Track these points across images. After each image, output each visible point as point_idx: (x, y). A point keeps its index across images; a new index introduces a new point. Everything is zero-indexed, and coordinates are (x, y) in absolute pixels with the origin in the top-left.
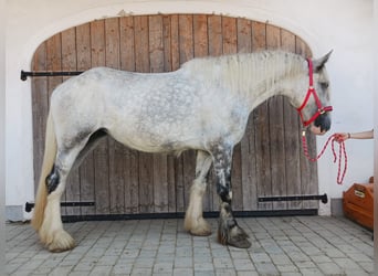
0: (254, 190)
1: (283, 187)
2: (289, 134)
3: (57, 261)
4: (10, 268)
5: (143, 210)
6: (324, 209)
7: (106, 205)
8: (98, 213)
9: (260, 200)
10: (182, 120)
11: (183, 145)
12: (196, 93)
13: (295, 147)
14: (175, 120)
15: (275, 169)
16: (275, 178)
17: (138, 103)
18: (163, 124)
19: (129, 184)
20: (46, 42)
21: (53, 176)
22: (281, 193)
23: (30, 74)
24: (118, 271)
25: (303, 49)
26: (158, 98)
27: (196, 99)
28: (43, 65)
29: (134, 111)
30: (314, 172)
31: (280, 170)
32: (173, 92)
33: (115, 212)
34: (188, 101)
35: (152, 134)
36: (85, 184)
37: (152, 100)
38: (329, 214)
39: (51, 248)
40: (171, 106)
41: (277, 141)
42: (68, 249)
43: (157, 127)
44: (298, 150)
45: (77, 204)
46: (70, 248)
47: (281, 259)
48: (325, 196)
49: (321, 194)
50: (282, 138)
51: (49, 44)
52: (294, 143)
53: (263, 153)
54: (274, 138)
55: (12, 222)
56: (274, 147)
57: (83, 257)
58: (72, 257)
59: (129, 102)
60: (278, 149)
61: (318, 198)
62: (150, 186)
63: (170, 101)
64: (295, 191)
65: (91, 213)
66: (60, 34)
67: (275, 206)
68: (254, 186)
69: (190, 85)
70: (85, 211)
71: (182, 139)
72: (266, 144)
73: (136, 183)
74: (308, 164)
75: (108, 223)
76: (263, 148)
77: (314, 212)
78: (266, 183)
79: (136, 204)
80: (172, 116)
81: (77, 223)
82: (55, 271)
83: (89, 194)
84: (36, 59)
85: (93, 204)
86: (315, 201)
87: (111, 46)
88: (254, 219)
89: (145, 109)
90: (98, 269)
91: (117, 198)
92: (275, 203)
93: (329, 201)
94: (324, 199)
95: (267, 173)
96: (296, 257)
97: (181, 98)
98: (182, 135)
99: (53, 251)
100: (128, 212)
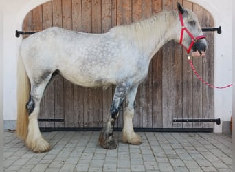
0: (170, 114)
1: (190, 113)
2: (195, 77)
3: (39, 159)
4: (7, 163)
5: (95, 125)
6: (218, 129)
7: (71, 121)
8: (66, 127)
9: (174, 121)
10: (108, 64)
11: (108, 82)
12: (118, 47)
13: (200, 86)
14: (105, 64)
15: (185, 100)
16: (185, 106)
17: (82, 53)
18: (97, 67)
19: (87, 108)
20: (32, 11)
21: (31, 103)
22: (188, 117)
23: (22, 33)
24: (79, 168)
25: (208, 17)
26: (95, 50)
27: (118, 50)
28: (30, 27)
29: (80, 58)
30: (211, 103)
31: (188, 101)
32: (104, 46)
33: (77, 126)
34: (113, 51)
35: (90, 74)
36: (58, 107)
37: (92, 51)
38: (221, 131)
39: (35, 150)
40: (103, 56)
41: (188, 82)
42: (46, 151)
43: (93, 69)
44: (201, 88)
45: (52, 120)
46: (48, 151)
47: (191, 164)
48: (219, 119)
49: (216, 118)
50: (190, 79)
51: (34, 12)
52: (198, 83)
53: (178, 90)
54: (185, 79)
55: (10, 131)
56: (185, 85)
57: (56, 157)
58: (48, 157)
59: (76, 52)
60: (188, 87)
61: (214, 121)
62: (101, 110)
63: (102, 52)
64: (199, 116)
65: (62, 126)
66: (42, 5)
67: (184, 125)
68: (170, 111)
69: (115, 42)
70: (58, 125)
71: (108, 77)
72: (180, 84)
73: (91, 108)
74: (208, 98)
75: (73, 133)
76: (177, 86)
77: (210, 130)
78: (178, 110)
79: (91, 121)
80: (102, 62)
81: (52, 133)
82: (37, 166)
83: (60, 114)
84: (26, 23)
85: (63, 120)
86: (212, 123)
87: (76, 14)
88: (169, 134)
89: (86, 57)
90: (66, 167)
91: (79, 117)
92: (184, 123)
93: (221, 123)
94: (218, 121)
95: (180, 103)
96: (202, 163)
97: (109, 49)
98: (108, 74)
99: (36, 152)
100: (86, 126)
